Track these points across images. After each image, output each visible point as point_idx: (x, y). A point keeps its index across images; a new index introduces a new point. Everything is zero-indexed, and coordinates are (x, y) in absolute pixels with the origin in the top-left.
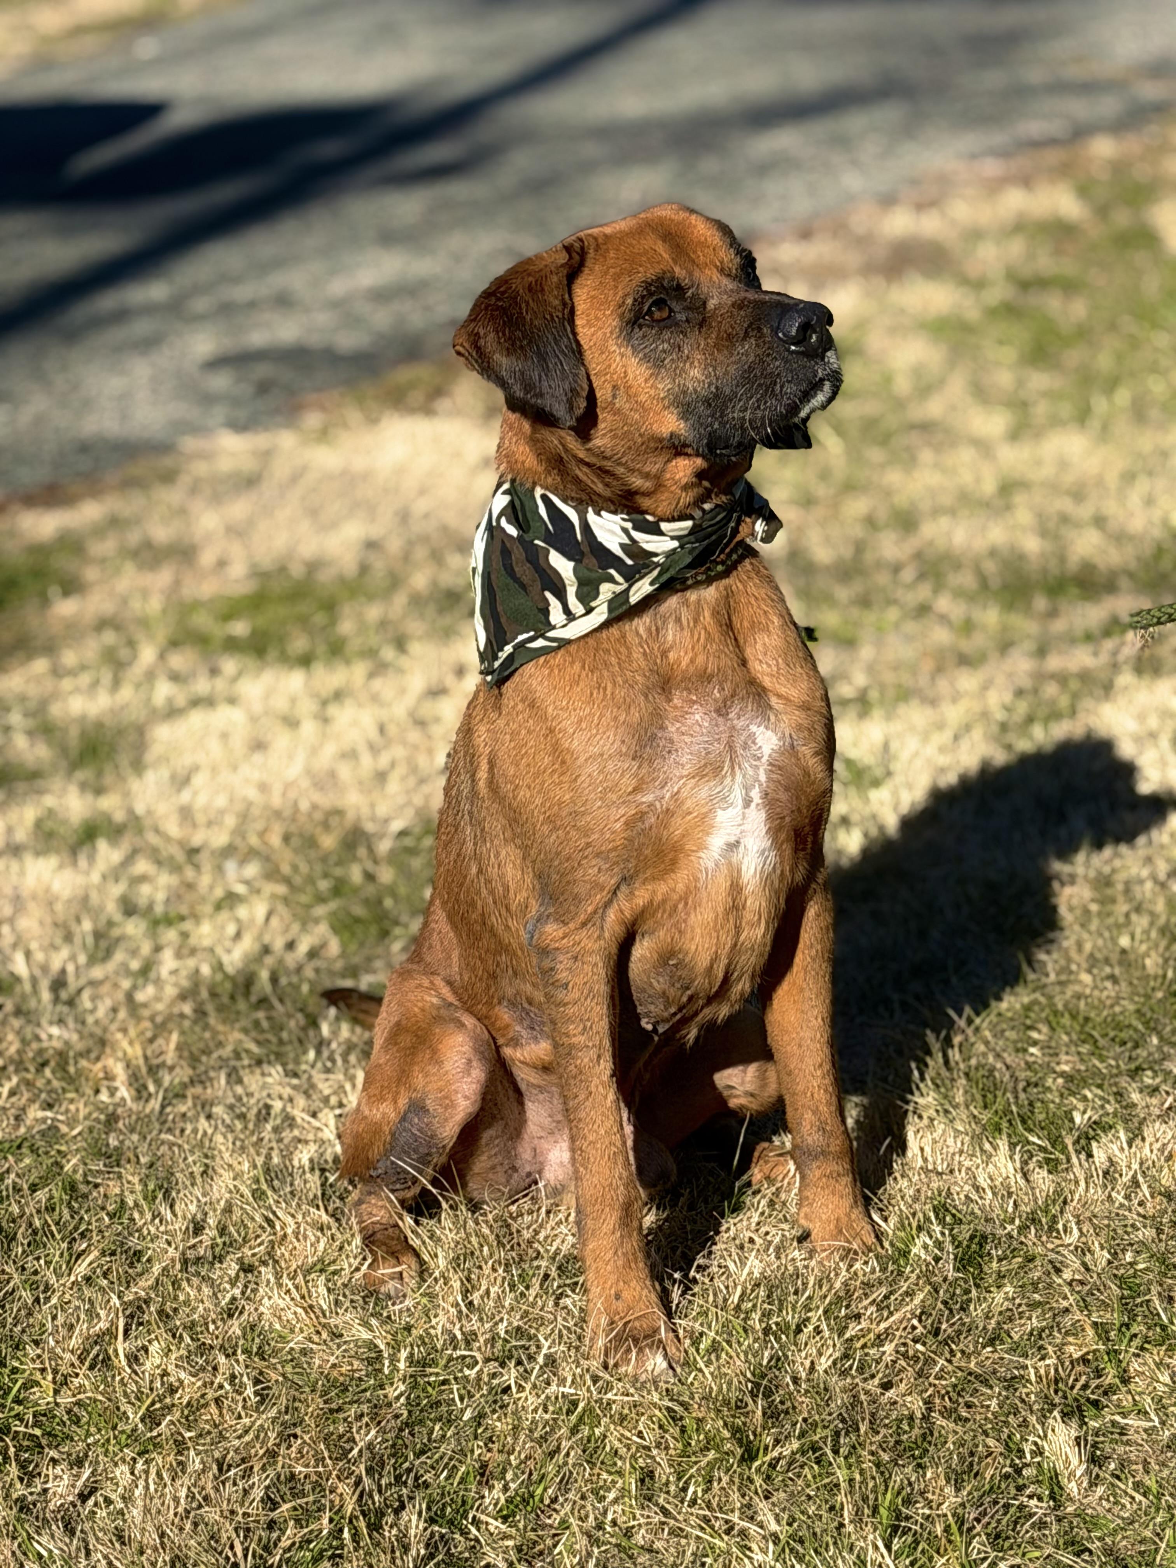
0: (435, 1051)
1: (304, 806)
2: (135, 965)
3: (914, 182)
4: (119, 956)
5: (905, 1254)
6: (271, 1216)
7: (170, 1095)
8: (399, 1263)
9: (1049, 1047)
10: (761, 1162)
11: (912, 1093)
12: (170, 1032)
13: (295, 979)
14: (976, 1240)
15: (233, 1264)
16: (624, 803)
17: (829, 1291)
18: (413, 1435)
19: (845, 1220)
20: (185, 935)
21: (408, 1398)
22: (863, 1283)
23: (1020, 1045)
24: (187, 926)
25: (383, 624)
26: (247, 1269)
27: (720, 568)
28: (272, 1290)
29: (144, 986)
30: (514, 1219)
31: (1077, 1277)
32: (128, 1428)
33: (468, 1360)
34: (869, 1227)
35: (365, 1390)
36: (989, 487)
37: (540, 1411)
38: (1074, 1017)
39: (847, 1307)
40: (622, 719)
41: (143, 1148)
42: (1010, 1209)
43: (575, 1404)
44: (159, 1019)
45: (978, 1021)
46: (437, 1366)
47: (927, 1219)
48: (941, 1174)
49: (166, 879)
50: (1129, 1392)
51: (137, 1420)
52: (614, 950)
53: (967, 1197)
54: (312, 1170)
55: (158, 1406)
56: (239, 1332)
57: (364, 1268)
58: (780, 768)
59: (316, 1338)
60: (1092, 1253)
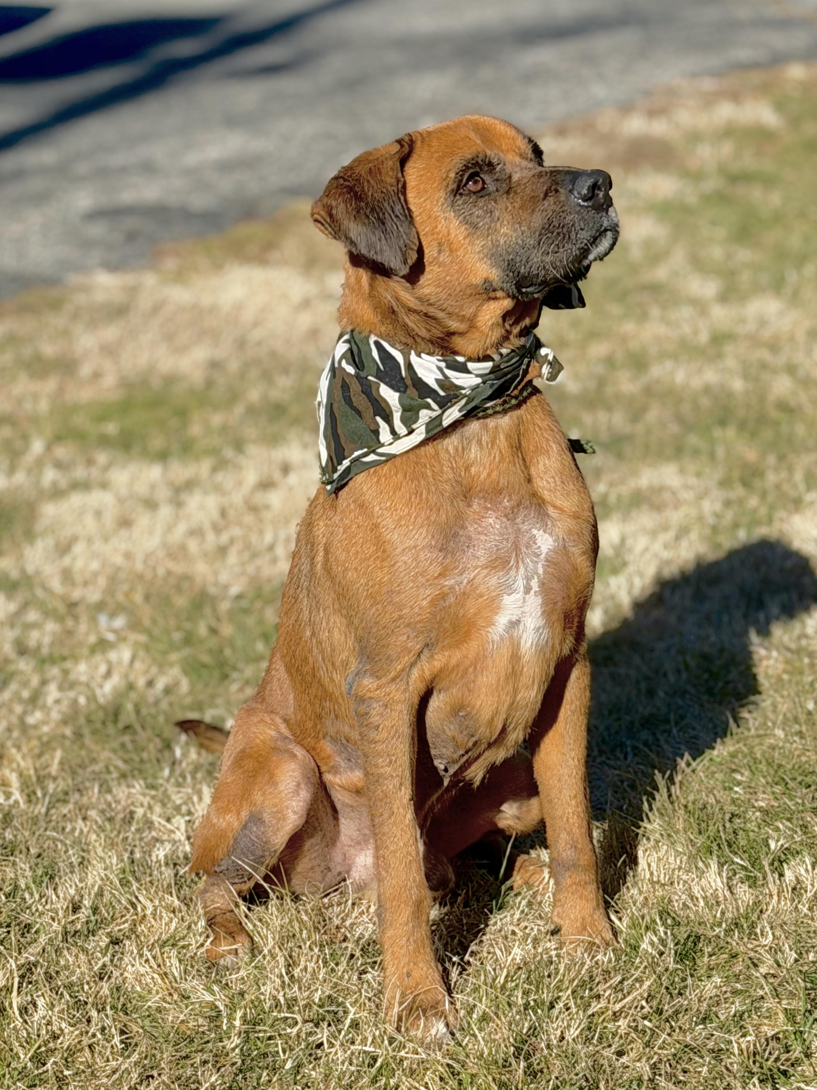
0: (272, 776)
1: (161, 571)
2: (26, 694)
3: (648, 94)
4: (13, 686)
5: (635, 948)
6: (134, 900)
7: (54, 799)
8: (235, 942)
9: (750, 787)
10: (522, 871)
11: (642, 821)
12: (54, 750)
13: (153, 711)
14: (691, 939)
15: (104, 937)
16: (431, 585)
17: (577, 976)
18: (245, 1079)
19: (588, 920)
20: (66, 672)
21: (242, 1050)
22: (603, 971)
23: (727, 784)
24: (68, 665)
25: (224, 429)
26: (116, 942)
27: (514, 402)
28: (134, 959)
29: (33, 712)
30: (327, 909)
31: (771, 972)
32: (20, 1067)
33: (290, 1021)
34: (608, 925)
35: (208, 1042)
36: (704, 337)
37: (346, 1063)
38: (769, 764)
39: (591, 989)
40: (433, 518)
41: (32, 842)
42: (718, 915)
43: (375, 1059)
44: (45, 739)
45: (694, 764)
46: (265, 1025)
47: (654, 921)
48: (663, 885)
49: (51, 626)
50: (811, 1064)
51: (27, 1059)
52: (416, 700)
53: (684, 904)
54: (167, 864)
55: (43, 1049)
56: (107, 992)
57: (208, 943)
58: (555, 564)
59: (168, 999)
60: (782, 952)
